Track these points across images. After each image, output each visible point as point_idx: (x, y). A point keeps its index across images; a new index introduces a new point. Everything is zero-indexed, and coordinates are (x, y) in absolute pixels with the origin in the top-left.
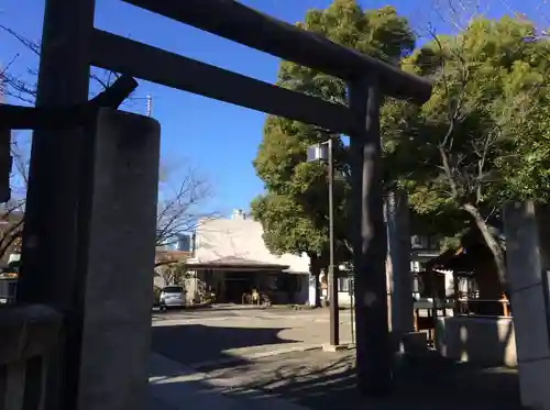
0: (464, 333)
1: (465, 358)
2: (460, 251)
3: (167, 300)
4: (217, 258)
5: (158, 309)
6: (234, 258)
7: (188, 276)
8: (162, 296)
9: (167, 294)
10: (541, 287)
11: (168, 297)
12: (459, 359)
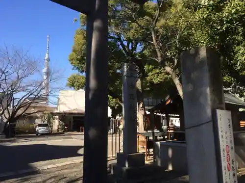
0: (170, 152)
1: (170, 168)
2: (169, 101)
3: (39, 131)
4: (68, 110)
5: (35, 135)
6: (77, 110)
7: (54, 119)
8: (37, 128)
9: (40, 128)
10: (211, 123)
11: (40, 129)
12: (167, 169)
